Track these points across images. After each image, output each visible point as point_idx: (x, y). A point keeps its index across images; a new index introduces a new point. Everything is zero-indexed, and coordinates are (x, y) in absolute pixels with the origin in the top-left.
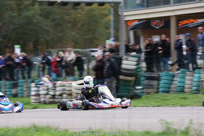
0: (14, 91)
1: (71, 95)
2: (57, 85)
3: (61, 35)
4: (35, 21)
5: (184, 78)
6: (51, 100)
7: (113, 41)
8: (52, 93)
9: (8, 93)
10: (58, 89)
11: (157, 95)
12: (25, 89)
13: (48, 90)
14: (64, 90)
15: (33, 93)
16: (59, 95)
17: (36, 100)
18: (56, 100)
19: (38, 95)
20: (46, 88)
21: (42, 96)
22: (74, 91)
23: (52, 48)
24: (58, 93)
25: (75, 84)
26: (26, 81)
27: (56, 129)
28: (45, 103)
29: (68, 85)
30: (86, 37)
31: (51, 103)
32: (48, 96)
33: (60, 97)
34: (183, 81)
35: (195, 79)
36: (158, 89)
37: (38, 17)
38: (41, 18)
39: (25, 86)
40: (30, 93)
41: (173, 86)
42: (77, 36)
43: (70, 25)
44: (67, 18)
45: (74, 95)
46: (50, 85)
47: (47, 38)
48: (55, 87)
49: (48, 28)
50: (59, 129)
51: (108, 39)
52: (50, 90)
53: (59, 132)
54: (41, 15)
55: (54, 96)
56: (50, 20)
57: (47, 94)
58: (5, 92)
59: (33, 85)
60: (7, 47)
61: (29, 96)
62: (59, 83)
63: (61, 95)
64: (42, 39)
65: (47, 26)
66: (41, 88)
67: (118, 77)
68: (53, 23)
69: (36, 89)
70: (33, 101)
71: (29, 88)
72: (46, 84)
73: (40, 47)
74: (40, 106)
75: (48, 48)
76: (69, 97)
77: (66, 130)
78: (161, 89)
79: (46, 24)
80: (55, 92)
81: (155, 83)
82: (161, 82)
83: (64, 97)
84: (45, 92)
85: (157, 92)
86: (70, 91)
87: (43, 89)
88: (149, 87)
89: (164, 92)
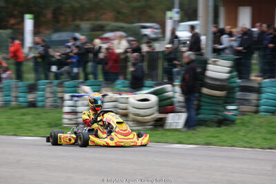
0: (31, 97)
1: (126, 115)
9: (21, 99)
12: (48, 95)
14: (116, 107)
15: (66, 109)
17: (70, 119)
19: (75, 113)
20: (86, 103)
21: (80, 115)
25: (133, 99)
26: (51, 83)
36: (258, 106)
39: (48, 89)
45: (131, 116)
58: (17, 97)
60: (12, 16)
66: (79, 103)
69: (71, 103)
73: (62, 18)
78: (262, 108)
81: (253, 96)
82: (264, 96)
85: (257, 111)
86: (126, 109)
87: (83, 104)
88: (245, 102)
89: (266, 111)
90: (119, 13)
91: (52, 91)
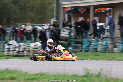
1: (29, 51)
2: (21, 45)
3: (24, 15)
4: (9, 6)
5: (97, 43)
6: (17, 54)
7: (55, 19)
8: (17, 50)
10: (21, 47)
11: (81, 53)
12: (1, 47)
13: (15, 48)
14: (25, 48)
15: (6, 50)
16: (22, 51)
17: (8, 54)
18: (20, 54)
19: (9, 51)
20: (14, 47)
21: (11, 52)
22: (31, 49)
23: (18, 23)
24: (21, 50)
25: (32, 45)
26: (2, 42)
27: (20, 72)
28: (13, 56)
29: (28, 45)
30: (39, 17)
31: (17, 56)
32: (15, 52)
33: (23, 52)
34: (97, 45)
35: (104, 44)
36: (82, 49)
37: (10, 4)
38: (12, 5)
39: (1, 45)
40: (4, 49)
41: (90, 48)
42: (34, 16)
43: (29, 9)
44: (27, 4)
45: (31, 51)
46: (17, 45)
47: (16, 17)
48: (20, 46)
49: (16, 10)
50: (22, 72)
51: (52, 18)
52: (17, 48)
53: (22, 74)
54: (12, 3)
55: (19, 52)
56: (17, 6)
57: (15, 50)
59: (6, 45)
61: (3, 51)
62: (22, 44)
63: (23, 51)
64: (12, 17)
65: (15, 9)
66: (11, 47)
67: (58, 41)
68: (19, 8)
69: (8, 47)
70: (6, 54)
71: (4, 46)
72: (14, 45)
73: (11, 22)
74: (10, 57)
75: (15, 23)
76: (28, 52)
77: (26, 73)
79: (15, 8)
80: (19, 50)
81: (80, 45)
82: (84, 45)
83: (25, 52)
84: (13, 49)
85: (81, 51)
86: (29, 49)
87: (12, 47)
88: (76, 47)
89: (85, 51)
90: (33, 20)
91: (3, 45)
